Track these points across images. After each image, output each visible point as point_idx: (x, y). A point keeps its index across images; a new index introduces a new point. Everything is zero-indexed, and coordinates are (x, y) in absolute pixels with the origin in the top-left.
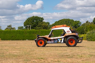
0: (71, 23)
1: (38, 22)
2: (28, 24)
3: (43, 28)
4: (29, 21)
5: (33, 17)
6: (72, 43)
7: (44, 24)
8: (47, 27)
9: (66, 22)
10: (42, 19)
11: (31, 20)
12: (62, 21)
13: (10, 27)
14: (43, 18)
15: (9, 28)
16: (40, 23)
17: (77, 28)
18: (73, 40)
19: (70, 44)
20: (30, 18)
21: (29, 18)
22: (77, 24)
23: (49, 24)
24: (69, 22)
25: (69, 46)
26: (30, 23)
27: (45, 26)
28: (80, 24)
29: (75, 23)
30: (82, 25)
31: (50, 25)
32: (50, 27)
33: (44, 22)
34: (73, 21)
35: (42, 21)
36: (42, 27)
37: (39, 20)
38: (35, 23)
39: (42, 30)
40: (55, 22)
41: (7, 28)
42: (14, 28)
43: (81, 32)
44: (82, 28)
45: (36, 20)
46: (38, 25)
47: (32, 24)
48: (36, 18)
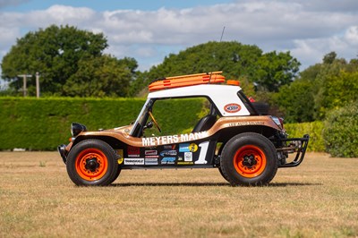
0: (244, 63)
1: (76, 59)
2: (27, 67)
3: (103, 89)
4: (27, 51)
5: (49, 29)
6: (250, 165)
7: (106, 69)
9: (221, 58)
10: (99, 41)
11: (42, 44)
12: (202, 53)
14: (101, 36)
16: (90, 64)
17: (277, 91)
18: (259, 154)
19: (240, 169)
20: (37, 35)
21: (28, 36)
22: (280, 69)
23: (136, 70)
24: (235, 61)
25: (235, 181)
26: (35, 63)
27: (114, 76)
28: (295, 71)
29: (267, 63)
30: (306, 74)
31: (139, 72)
32: (140, 82)
33: (110, 60)
34: (260, 55)
35: (96, 53)
36: (100, 85)
37: (85, 47)
38: (61, 65)
39: (98, 99)
40: (167, 61)
43: (296, 111)
44: (306, 88)
45: (65, 47)
46: (76, 75)
47: (45, 68)
48: (65, 39)
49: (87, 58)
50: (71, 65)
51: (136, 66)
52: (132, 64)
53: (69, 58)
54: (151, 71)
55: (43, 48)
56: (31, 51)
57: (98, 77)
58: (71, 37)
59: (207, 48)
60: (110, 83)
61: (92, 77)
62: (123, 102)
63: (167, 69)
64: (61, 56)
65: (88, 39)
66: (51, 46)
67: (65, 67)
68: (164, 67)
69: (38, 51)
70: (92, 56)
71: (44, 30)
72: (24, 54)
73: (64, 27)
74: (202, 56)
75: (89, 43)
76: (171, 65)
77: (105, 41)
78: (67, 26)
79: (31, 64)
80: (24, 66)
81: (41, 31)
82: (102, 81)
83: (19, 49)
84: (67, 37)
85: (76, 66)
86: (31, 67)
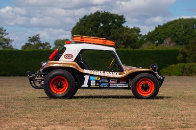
1: (110, 29)
3: (124, 44)
4: (85, 25)
5: (95, 13)
7: (125, 33)
8: (135, 41)
9: (186, 27)
10: (121, 19)
11: (92, 21)
13: (36, 40)
14: (123, 16)
15: (33, 43)
16: (117, 31)
20: (90, 16)
21: (85, 17)
23: (140, 34)
24: (193, 28)
26: (89, 31)
27: (130, 37)
31: (141, 35)
32: (143, 40)
33: (127, 29)
35: (120, 25)
36: (122, 42)
37: (114, 22)
38: (102, 32)
39: (121, 49)
40: (156, 29)
41: (27, 45)
42: (47, 44)
45: (104, 22)
46: (110, 37)
47: (94, 34)
48: (104, 18)
49: (115, 28)
50: (107, 32)
51: (140, 32)
52: (138, 31)
53: (106, 28)
54: (148, 34)
55: (93, 23)
56: (87, 25)
57: (121, 38)
58: (107, 17)
59: (178, 22)
60: (127, 40)
61: (118, 38)
62: (137, 51)
63: (157, 33)
64: (102, 27)
65: (116, 18)
66: (97, 22)
67: (104, 32)
68: (155, 32)
69: (91, 25)
70: (118, 27)
71: (93, 14)
72: (83, 27)
73: (103, 12)
74: (175, 26)
75: (116, 20)
76: (159, 31)
77: (125, 19)
78: (105, 12)
79: (87, 31)
80: (83, 32)
81: (91, 14)
82: (123, 40)
83: (81, 24)
84: (105, 17)
85: (110, 32)
86: (86, 33)
